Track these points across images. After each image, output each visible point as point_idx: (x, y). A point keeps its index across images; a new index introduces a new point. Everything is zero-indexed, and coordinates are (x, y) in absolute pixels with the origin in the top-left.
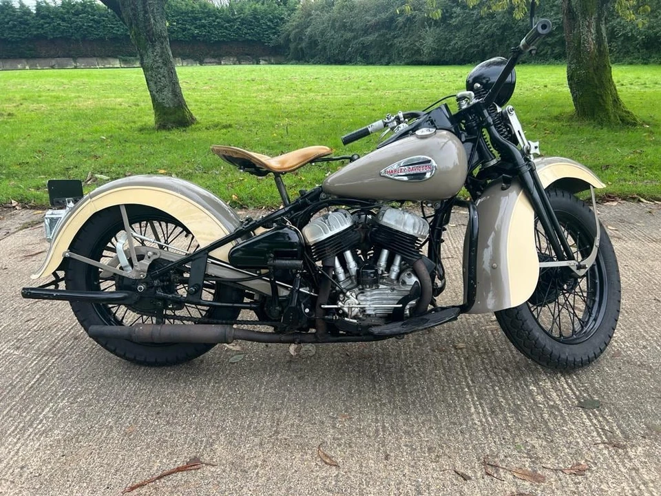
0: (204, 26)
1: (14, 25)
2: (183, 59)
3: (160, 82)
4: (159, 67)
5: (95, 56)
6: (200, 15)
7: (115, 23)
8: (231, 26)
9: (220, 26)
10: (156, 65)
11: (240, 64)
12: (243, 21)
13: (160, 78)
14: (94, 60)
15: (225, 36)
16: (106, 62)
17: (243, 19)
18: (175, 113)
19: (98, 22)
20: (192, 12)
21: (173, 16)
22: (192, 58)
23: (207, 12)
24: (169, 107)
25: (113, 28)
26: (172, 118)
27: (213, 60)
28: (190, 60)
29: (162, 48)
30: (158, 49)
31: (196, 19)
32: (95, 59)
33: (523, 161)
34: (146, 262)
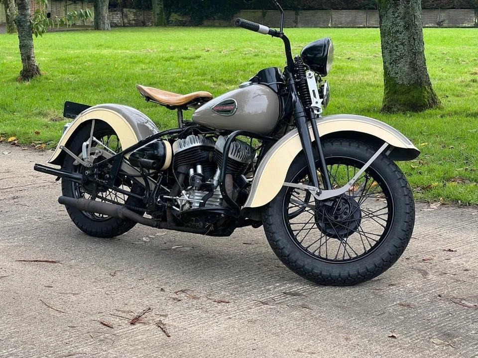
3: (396, 51)
4: (398, 31)
10: (396, 29)
13: (397, 46)
18: (409, 91)
24: (403, 84)
26: (403, 98)
29: (407, 8)
30: (401, 9)
33: (302, 110)
34: (94, 157)
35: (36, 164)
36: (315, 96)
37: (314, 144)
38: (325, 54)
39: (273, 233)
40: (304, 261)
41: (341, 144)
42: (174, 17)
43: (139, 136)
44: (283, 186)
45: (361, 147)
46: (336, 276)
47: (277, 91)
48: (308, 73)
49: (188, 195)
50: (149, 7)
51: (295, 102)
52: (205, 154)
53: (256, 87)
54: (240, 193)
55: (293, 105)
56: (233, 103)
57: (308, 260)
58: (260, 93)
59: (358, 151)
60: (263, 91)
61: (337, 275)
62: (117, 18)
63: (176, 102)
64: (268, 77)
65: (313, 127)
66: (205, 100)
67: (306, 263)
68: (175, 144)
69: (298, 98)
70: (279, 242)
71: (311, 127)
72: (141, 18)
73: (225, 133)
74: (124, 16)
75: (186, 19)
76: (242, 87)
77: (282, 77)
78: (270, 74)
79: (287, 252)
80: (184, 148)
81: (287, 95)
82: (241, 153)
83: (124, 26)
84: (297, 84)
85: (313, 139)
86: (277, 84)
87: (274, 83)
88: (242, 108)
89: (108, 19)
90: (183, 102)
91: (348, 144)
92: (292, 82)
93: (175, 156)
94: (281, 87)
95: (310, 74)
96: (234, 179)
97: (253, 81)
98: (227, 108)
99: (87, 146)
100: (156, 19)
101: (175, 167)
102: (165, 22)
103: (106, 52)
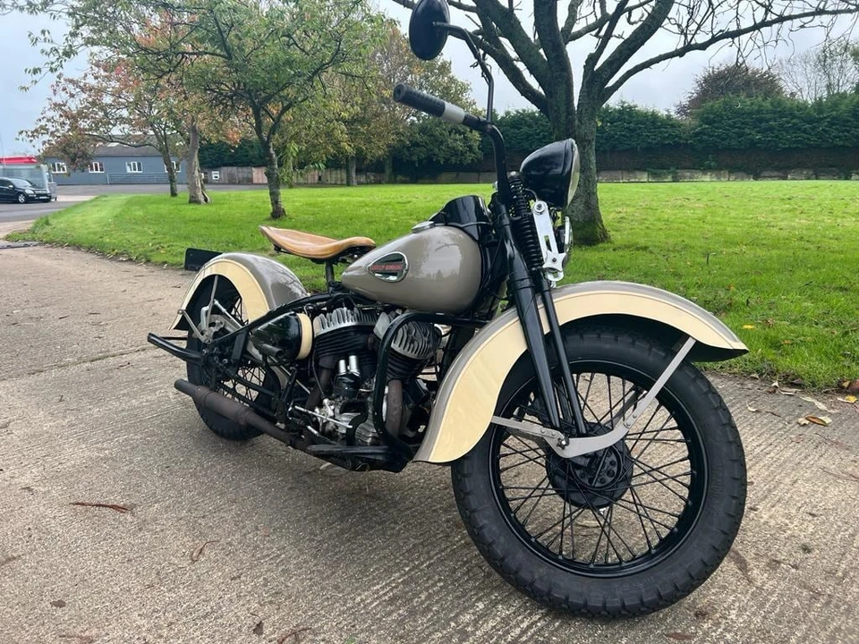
0: (771, 129)
1: (544, 135)
2: (731, 172)
5: (620, 169)
6: (768, 116)
7: (653, 130)
8: (813, 128)
9: (796, 128)
11: (817, 179)
12: (833, 122)
14: (618, 174)
15: (801, 142)
16: (631, 175)
17: (834, 118)
19: (633, 130)
20: (759, 112)
21: (730, 119)
22: (744, 171)
23: (780, 111)
24: (578, 221)
25: (648, 136)
27: (775, 174)
28: (740, 174)
31: (761, 120)
32: (620, 172)
33: (525, 274)
34: (214, 329)
35: (150, 334)
36: (549, 248)
37: (549, 339)
38: (567, 170)
39: (473, 511)
40: (532, 573)
41: (599, 337)
42: (399, 177)
43: (272, 303)
44: (491, 423)
45: (637, 343)
46: (597, 607)
47: (477, 239)
48: (534, 205)
49: (332, 407)
50: (383, 171)
51: (512, 259)
52: (361, 339)
53: (441, 232)
54: (414, 410)
55: (508, 264)
56: (401, 260)
57: (541, 570)
58: (449, 241)
59: (632, 350)
60: (453, 238)
61: (600, 605)
62: (363, 179)
63: (320, 253)
64: (463, 214)
65: (546, 307)
66: (364, 250)
67: (536, 577)
68: (317, 320)
69: (516, 252)
70: (485, 530)
71: (542, 305)
72: (378, 178)
73: (390, 309)
74: (367, 177)
75: (408, 179)
76: (417, 231)
77: (485, 214)
78: (465, 208)
79: (499, 552)
80: (328, 329)
81: (495, 244)
82: (416, 343)
83: (367, 184)
84: (514, 224)
85: (546, 330)
86: (478, 225)
87: (472, 223)
88: (417, 268)
89: (356, 178)
90: (330, 254)
91: (612, 337)
92: (506, 221)
93: (316, 340)
94: (484, 231)
95: (539, 207)
96: (404, 386)
97: (437, 220)
98: (391, 267)
99: (207, 312)
100: (387, 179)
101: (316, 357)
102: (393, 181)
103: (344, 199)
